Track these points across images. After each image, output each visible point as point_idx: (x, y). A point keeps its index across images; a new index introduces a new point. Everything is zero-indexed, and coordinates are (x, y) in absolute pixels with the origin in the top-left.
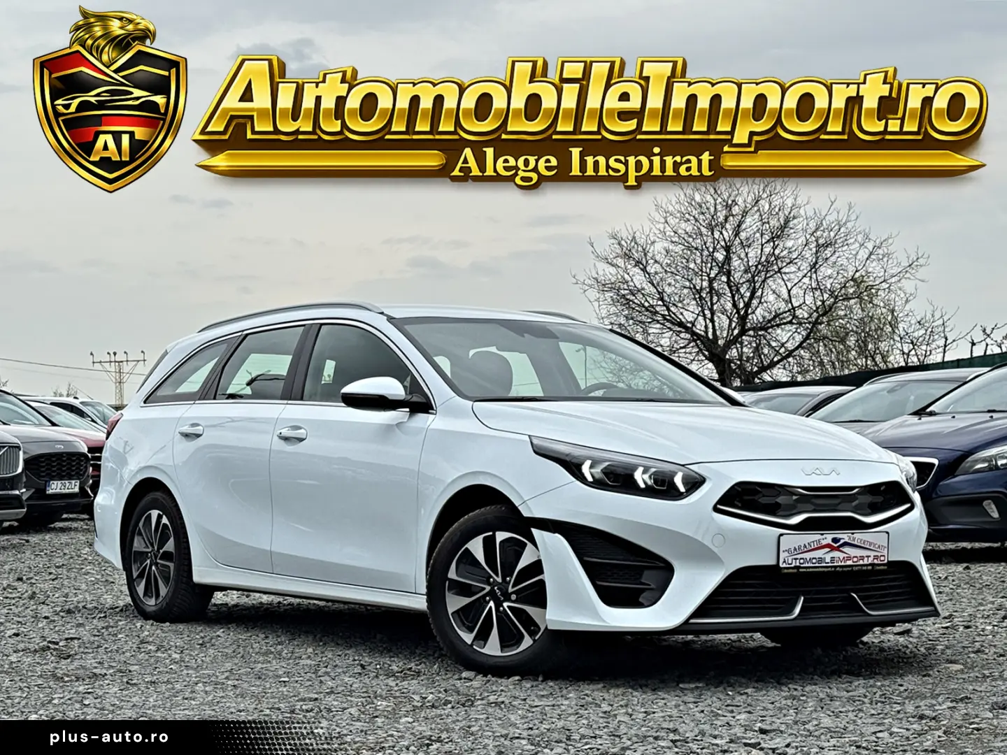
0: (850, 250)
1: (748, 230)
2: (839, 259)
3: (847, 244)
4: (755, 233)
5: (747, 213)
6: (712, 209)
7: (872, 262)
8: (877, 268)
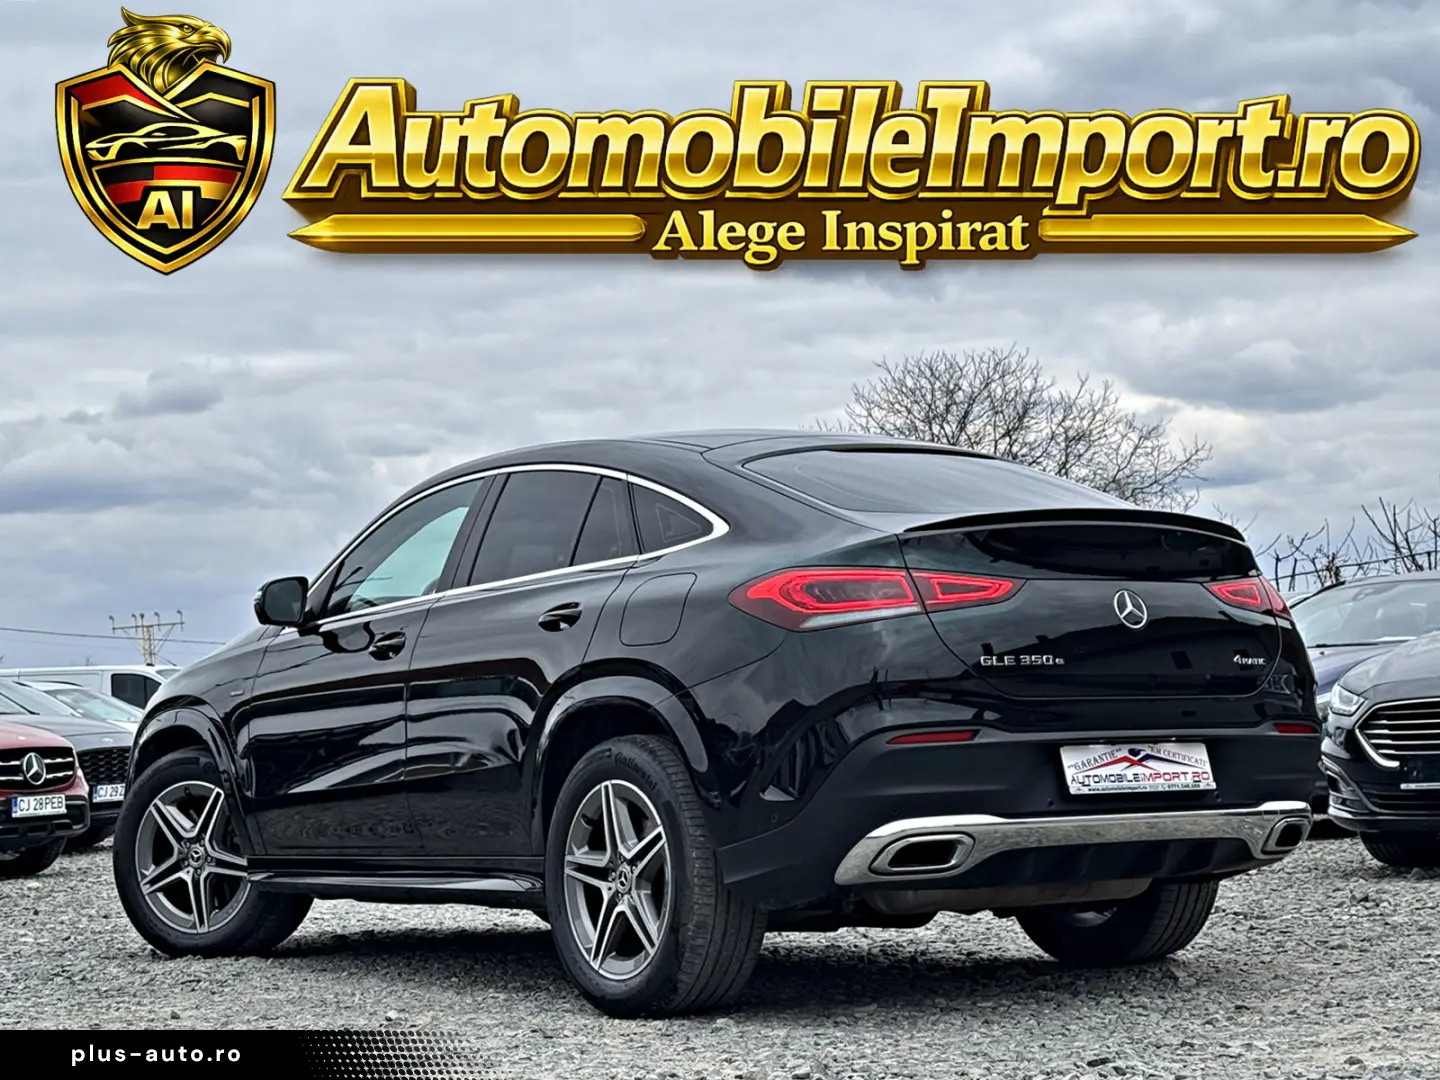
0: (1110, 443)
1: (976, 422)
2: (1096, 456)
3: (1105, 436)
4: (985, 425)
5: (974, 401)
6: (929, 397)
7: (1138, 457)
8: (1147, 466)
